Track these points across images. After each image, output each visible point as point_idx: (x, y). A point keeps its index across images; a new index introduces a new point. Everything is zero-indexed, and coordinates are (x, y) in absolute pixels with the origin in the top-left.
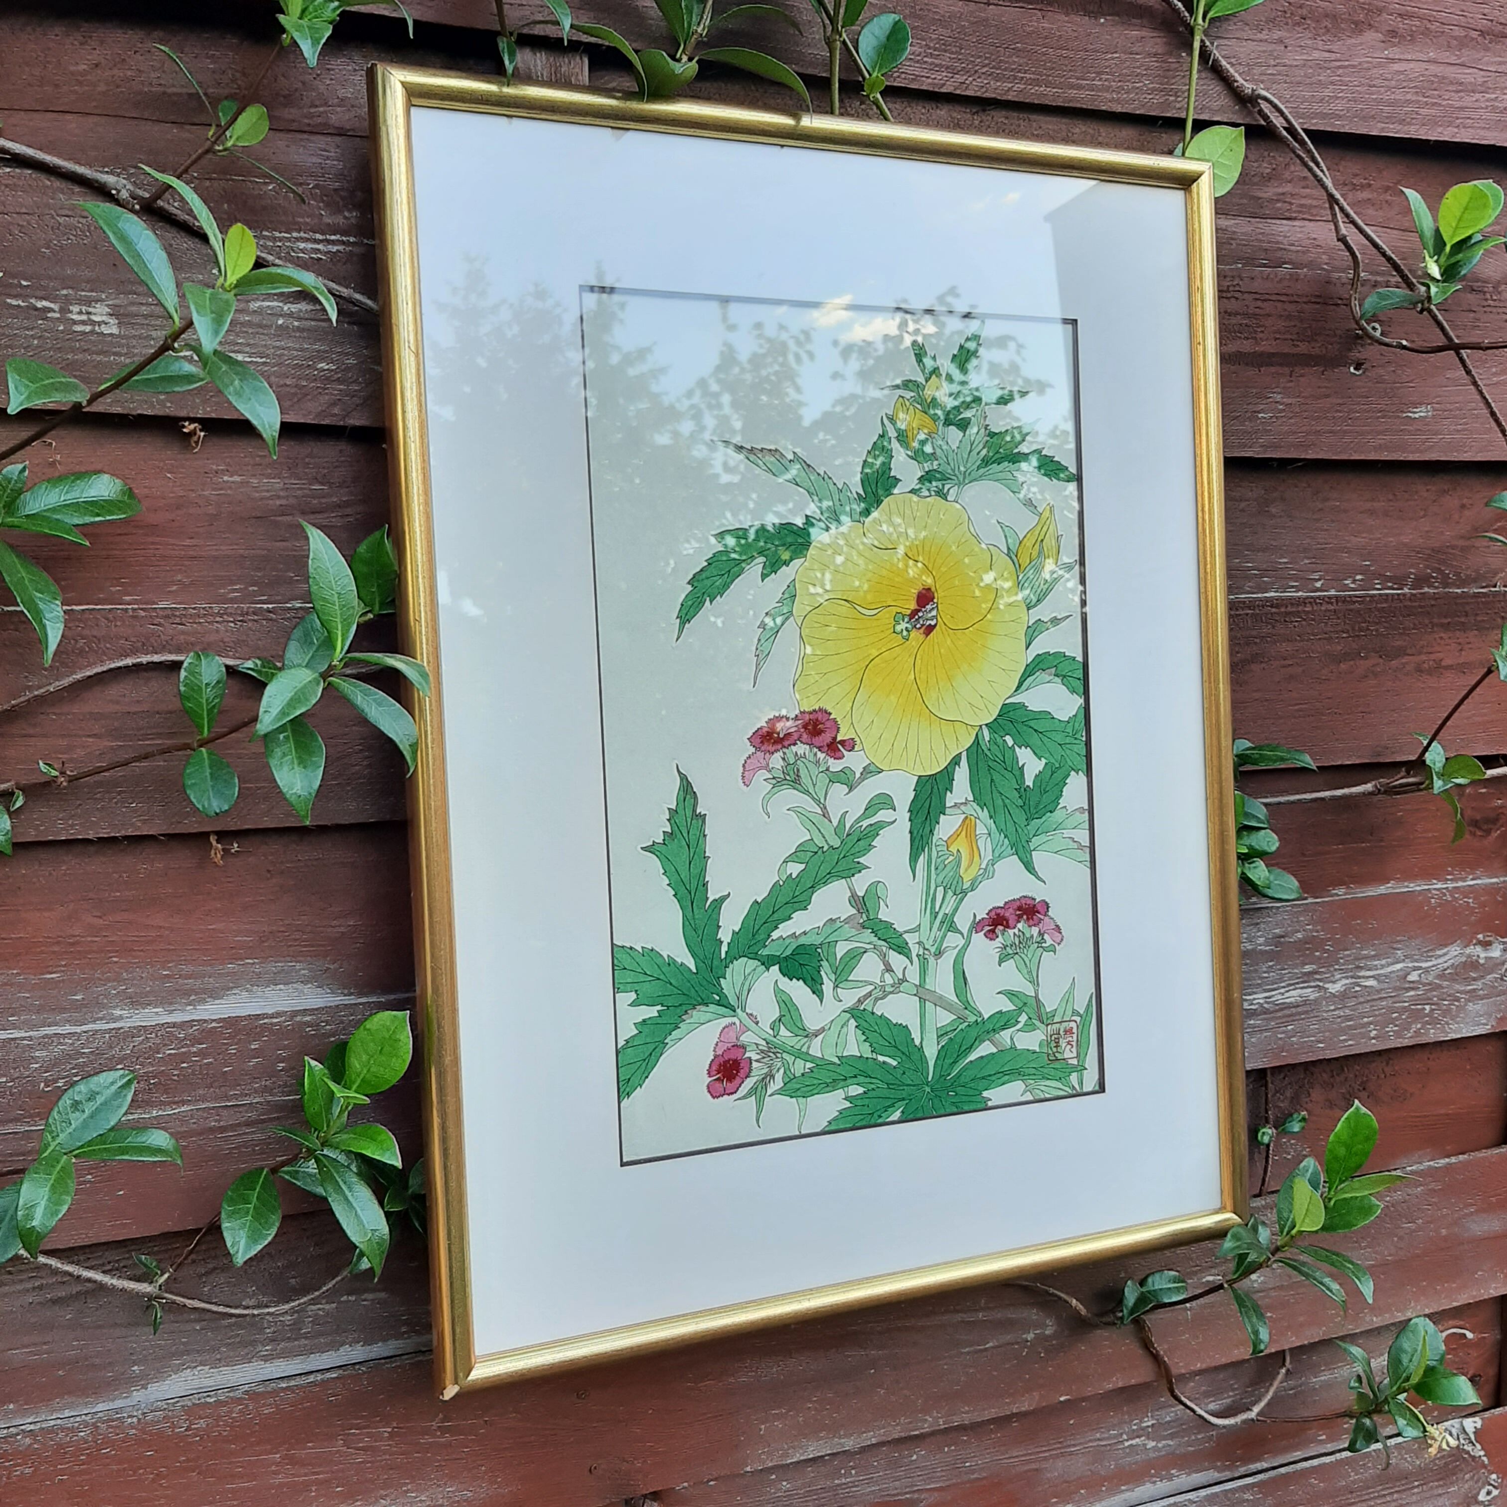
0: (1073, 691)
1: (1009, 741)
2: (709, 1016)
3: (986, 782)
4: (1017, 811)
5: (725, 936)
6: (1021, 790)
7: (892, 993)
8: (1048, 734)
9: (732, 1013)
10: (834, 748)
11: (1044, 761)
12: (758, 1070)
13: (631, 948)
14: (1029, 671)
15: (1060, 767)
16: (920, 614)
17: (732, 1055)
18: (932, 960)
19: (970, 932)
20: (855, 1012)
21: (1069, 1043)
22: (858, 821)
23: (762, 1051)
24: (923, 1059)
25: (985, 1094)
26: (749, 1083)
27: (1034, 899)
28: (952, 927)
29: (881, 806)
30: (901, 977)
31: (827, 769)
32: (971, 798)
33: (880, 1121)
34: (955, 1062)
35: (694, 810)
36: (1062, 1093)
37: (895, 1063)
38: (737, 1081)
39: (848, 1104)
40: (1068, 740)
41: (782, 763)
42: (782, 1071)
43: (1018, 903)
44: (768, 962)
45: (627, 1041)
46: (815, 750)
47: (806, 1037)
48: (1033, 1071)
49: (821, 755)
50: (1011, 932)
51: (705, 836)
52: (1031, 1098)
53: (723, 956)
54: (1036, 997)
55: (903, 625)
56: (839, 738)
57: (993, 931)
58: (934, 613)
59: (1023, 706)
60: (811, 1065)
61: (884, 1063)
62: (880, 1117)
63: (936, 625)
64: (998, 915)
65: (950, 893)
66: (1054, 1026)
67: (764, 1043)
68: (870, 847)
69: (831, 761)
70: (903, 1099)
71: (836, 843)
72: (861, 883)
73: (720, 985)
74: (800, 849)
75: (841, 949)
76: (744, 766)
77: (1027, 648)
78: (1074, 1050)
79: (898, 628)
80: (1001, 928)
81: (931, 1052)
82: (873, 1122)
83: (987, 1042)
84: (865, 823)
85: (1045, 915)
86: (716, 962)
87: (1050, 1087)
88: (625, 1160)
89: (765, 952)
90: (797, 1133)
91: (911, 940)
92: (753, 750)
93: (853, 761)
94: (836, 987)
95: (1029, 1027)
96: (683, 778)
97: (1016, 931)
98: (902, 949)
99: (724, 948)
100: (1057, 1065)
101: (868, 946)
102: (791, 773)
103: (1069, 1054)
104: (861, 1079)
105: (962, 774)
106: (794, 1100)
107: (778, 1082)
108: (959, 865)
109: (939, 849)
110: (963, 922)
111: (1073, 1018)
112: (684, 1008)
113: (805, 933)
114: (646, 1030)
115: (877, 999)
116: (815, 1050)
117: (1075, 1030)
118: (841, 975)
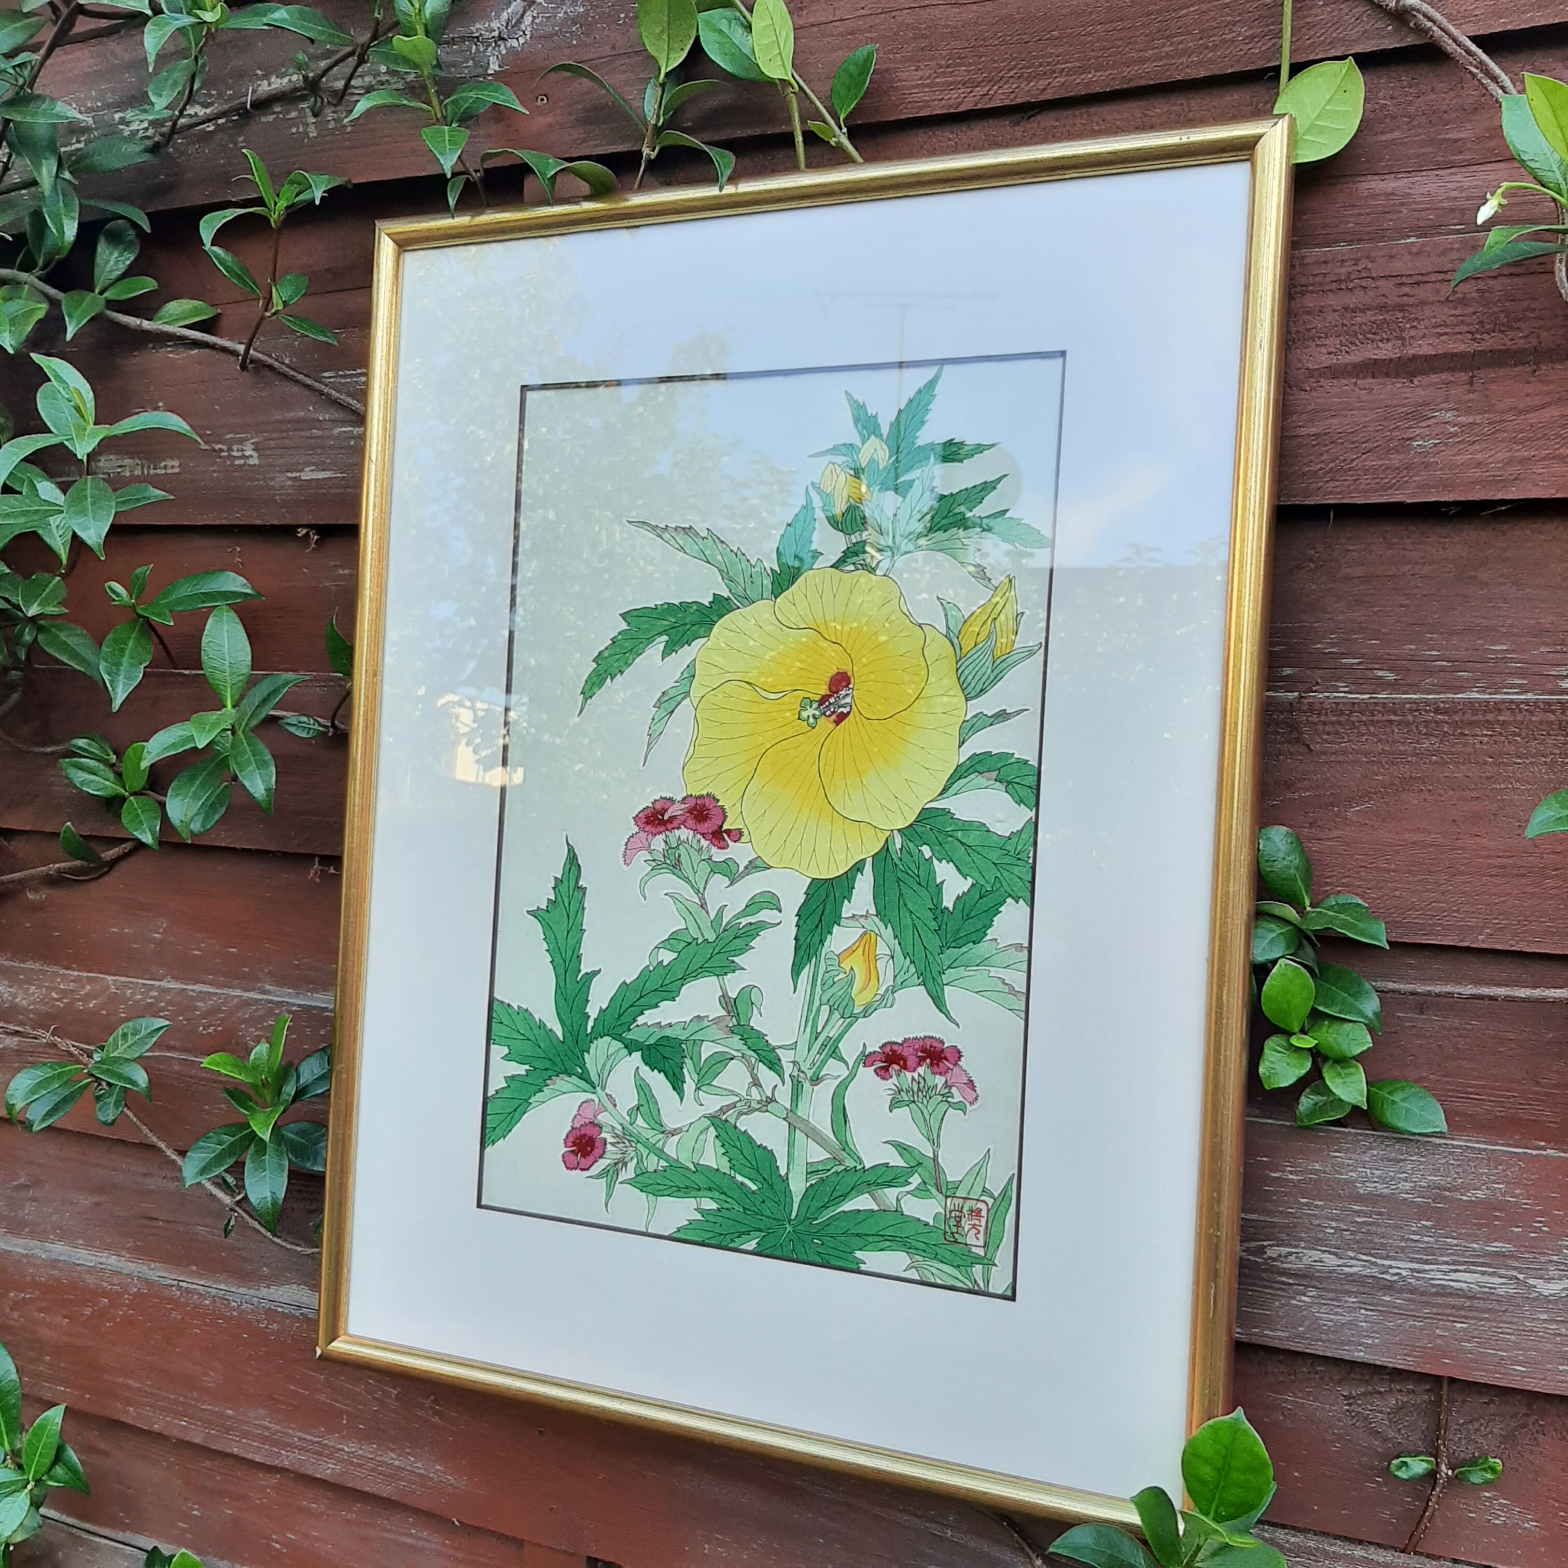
0: (1020, 801)
1: (926, 851)
2: (568, 1087)
3: (893, 896)
4: (930, 934)
5: (593, 1011)
6: (938, 911)
7: (758, 1110)
8: (979, 849)
9: (593, 1090)
10: (719, 836)
11: (970, 881)
12: (612, 1153)
13: (509, 1005)
14: (960, 773)
15: (991, 892)
16: (832, 700)
17: (589, 1131)
18: (807, 1085)
19: (857, 1063)
20: (717, 1120)
21: (974, 1226)
22: (737, 917)
23: (617, 1136)
24: (787, 1193)
25: (858, 1254)
26: (602, 1164)
27: (942, 1042)
28: (835, 1053)
29: (765, 905)
30: (770, 1095)
31: (710, 858)
32: (873, 911)
33: (732, 1245)
34: (825, 1207)
35: (577, 883)
36: (960, 1285)
37: (754, 1188)
38: (591, 1158)
39: (699, 1217)
40: (1007, 860)
41: (663, 844)
42: (635, 1160)
43: (921, 1043)
44: (631, 1046)
45: (497, 1092)
46: (699, 836)
47: (663, 1132)
48: (923, 1246)
49: (705, 843)
50: (909, 1075)
51: (583, 909)
52: (917, 1277)
53: (589, 1031)
54: (935, 1159)
55: (810, 712)
56: (725, 827)
57: (886, 1069)
58: (848, 700)
59: (946, 812)
60: (665, 1164)
61: (742, 1184)
62: (732, 1241)
63: (849, 713)
64: (894, 1052)
65: (836, 1015)
66: (956, 1201)
67: (620, 1128)
68: (748, 948)
69: (714, 850)
70: (760, 1230)
71: (711, 937)
72: (734, 984)
73: (584, 1059)
74: (673, 937)
75: (707, 1050)
76: (626, 845)
77: (960, 747)
78: (981, 1236)
79: (804, 714)
80: (896, 1067)
81: (798, 1186)
82: (724, 1243)
83: (867, 1195)
84: (744, 921)
85: (955, 1064)
86: (581, 1036)
87: (944, 1273)
88: (483, 1203)
89: (630, 1036)
90: (645, 1230)
91: (785, 1057)
92: (636, 829)
93: (739, 853)
94: (698, 1089)
95: (921, 1192)
96: (571, 849)
97: (916, 1075)
98: (774, 1065)
99: (591, 1024)
100: (956, 1248)
101: (735, 1053)
102: (672, 857)
103: (975, 1241)
104: (716, 1194)
105: (864, 884)
106: (644, 1194)
107: (629, 1173)
108: (851, 984)
109: (829, 962)
110: (850, 1049)
111: (982, 1198)
112: (549, 1073)
113: (670, 1025)
114: (514, 1085)
115: (741, 1113)
116: (671, 1149)
117: (984, 1213)
118: (706, 1077)
